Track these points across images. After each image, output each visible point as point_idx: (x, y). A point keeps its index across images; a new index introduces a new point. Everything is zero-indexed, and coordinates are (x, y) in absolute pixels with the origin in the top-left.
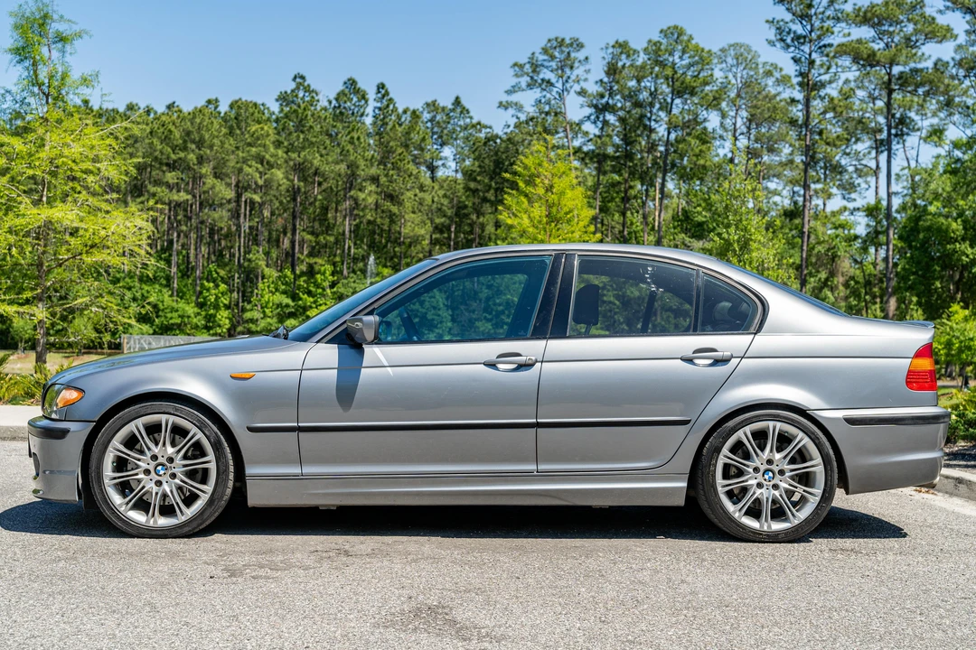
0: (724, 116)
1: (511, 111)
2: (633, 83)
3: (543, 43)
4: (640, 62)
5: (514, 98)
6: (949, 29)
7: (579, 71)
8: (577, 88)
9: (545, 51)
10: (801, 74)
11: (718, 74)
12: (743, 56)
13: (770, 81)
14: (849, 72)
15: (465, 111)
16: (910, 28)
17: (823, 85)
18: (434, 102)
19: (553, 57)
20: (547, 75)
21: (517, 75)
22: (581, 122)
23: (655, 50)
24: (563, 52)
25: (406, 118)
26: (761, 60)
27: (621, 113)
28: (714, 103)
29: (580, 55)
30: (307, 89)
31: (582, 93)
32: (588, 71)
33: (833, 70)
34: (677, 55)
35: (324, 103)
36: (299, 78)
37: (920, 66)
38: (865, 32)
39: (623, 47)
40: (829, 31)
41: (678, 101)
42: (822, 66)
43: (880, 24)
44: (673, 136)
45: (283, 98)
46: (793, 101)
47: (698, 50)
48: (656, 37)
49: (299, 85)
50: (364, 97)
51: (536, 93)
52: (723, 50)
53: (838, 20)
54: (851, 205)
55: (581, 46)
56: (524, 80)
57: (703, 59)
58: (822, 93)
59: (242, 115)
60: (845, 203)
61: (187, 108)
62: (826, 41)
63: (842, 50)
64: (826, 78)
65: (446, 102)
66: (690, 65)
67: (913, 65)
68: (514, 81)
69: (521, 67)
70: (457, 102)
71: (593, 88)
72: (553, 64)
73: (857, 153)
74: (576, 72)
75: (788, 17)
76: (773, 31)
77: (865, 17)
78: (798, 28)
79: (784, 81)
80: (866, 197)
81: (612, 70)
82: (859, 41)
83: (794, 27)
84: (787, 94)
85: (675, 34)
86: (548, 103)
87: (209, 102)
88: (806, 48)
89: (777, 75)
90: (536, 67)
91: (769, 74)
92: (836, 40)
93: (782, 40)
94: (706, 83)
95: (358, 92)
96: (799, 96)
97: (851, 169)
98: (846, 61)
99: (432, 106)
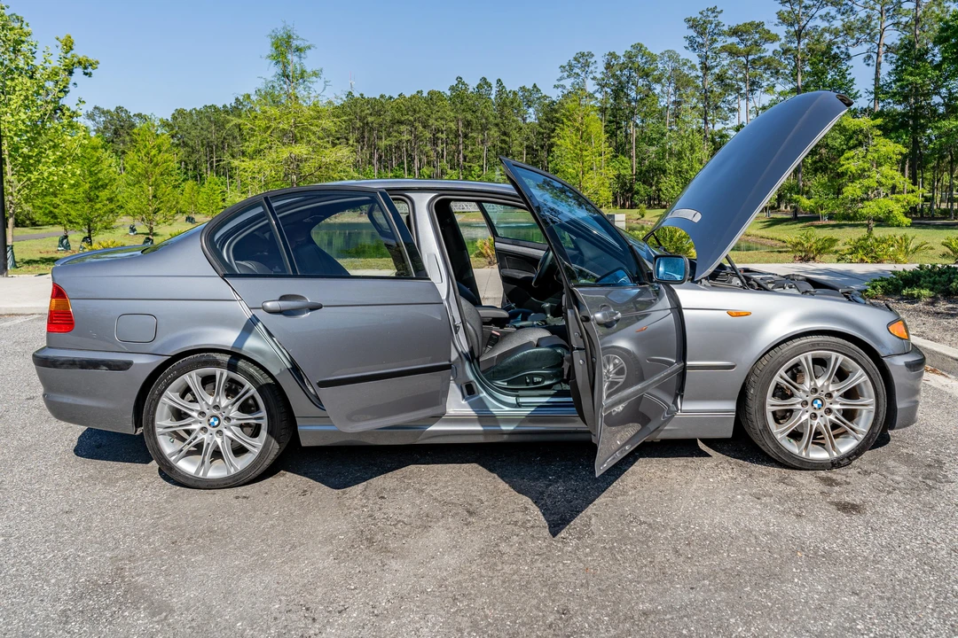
0: (663, 86)
1: (560, 89)
2: (619, 73)
3: (574, 55)
4: (621, 62)
5: (561, 83)
6: (777, 36)
7: (592, 68)
8: (591, 76)
9: (575, 59)
10: (702, 63)
11: (660, 66)
12: (672, 56)
13: (686, 68)
14: (725, 60)
15: (538, 90)
16: (757, 36)
17: (713, 67)
18: (524, 87)
19: (579, 62)
20: (576, 70)
21: (562, 72)
22: (595, 92)
23: (630, 56)
24: (583, 60)
25: (511, 96)
26: (680, 58)
27: (613, 88)
28: (658, 80)
29: (592, 60)
30: (463, 83)
31: (594, 78)
32: (596, 68)
33: (718, 60)
34: (640, 57)
35: (471, 90)
36: (459, 79)
37: (762, 55)
38: (735, 40)
39: (612, 55)
40: (716, 41)
41: (640, 80)
42: (712, 58)
43: (741, 35)
44: (638, 97)
45: (452, 88)
46: (698, 77)
47: (651, 55)
48: (629, 49)
49: (459, 82)
50: (490, 86)
51: (572, 80)
52: (662, 54)
53: (720, 35)
54: (727, 127)
55: (593, 55)
56: (566, 74)
57: (652, 59)
58: (713, 71)
59: (434, 97)
60: (723, 126)
61: (408, 96)
62: (714, 46)
63: (724, 49)
64: (714, 64)
65: (530, 86)
66: (646, 63)
67: (759, 55)
68: (561, 74)
69: (564, 67)
70: (535, 86)
71: (599, 76)
72: (579, 65)
73: (729, 101)
74: (590, 68)
75: (695, 35)
76: (688, 42)
77: (735, 32)
78: (700, 40)
79: (693, 67)
80: (734, 122)
81: (609, 66)
82: (732, 44)
83: (697, 39)
84: (694, 74)
85: (639, 47)
86: (578, 84)
87: (418, 92)
88: (704, 50)
89: (689, 64)
90: (570, 66)
91: (685, 64)
92: (718, 45)
93: (692, 46)
94: (654, 70)
95: (487, 83)
96: (701, 74)
97: (726, 109)
98: (724, 55)
99: (523, 89)
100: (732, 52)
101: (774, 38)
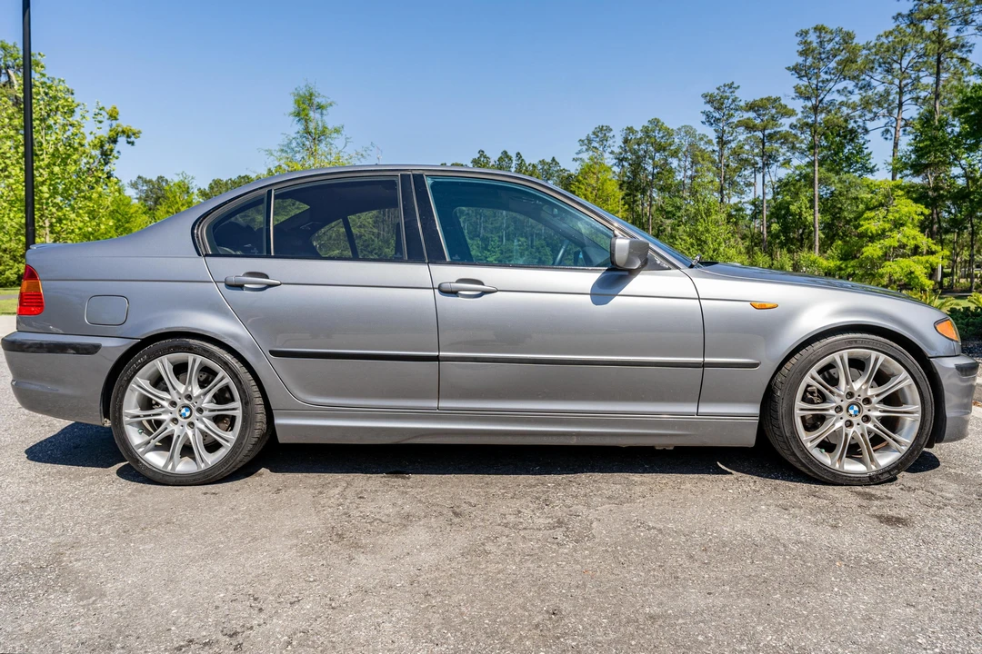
100: (750, 127)
101: (790, 113)
